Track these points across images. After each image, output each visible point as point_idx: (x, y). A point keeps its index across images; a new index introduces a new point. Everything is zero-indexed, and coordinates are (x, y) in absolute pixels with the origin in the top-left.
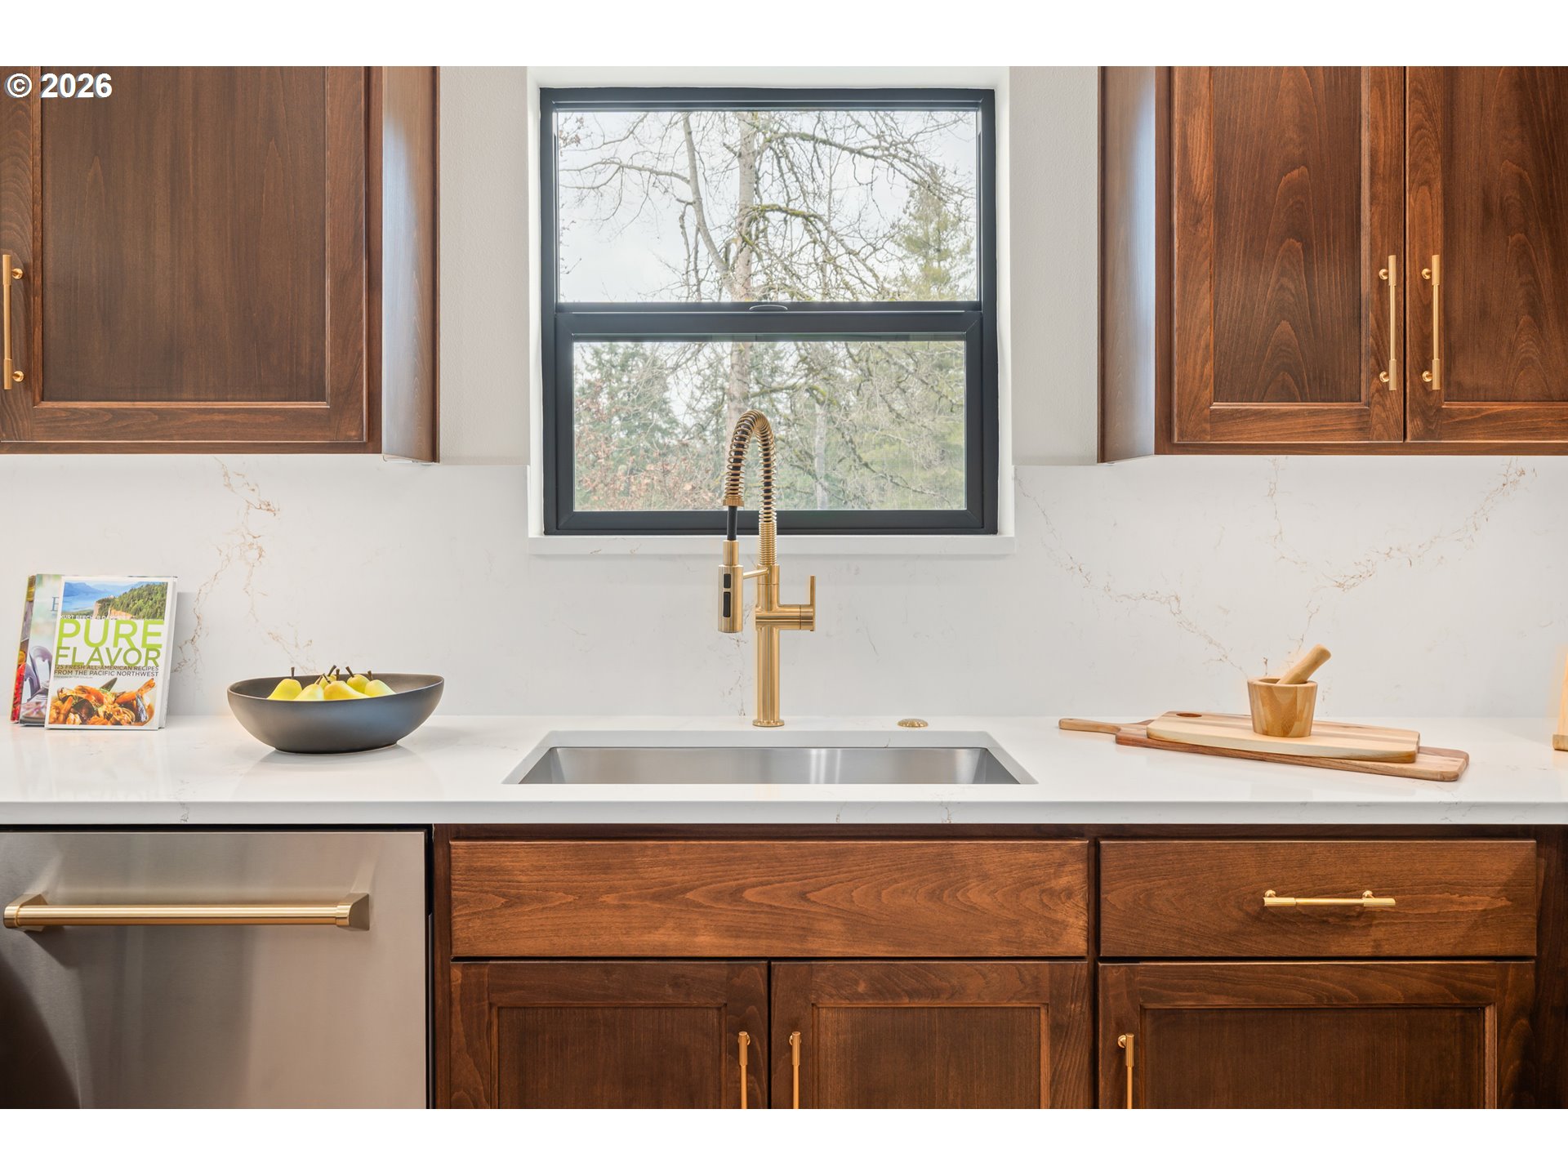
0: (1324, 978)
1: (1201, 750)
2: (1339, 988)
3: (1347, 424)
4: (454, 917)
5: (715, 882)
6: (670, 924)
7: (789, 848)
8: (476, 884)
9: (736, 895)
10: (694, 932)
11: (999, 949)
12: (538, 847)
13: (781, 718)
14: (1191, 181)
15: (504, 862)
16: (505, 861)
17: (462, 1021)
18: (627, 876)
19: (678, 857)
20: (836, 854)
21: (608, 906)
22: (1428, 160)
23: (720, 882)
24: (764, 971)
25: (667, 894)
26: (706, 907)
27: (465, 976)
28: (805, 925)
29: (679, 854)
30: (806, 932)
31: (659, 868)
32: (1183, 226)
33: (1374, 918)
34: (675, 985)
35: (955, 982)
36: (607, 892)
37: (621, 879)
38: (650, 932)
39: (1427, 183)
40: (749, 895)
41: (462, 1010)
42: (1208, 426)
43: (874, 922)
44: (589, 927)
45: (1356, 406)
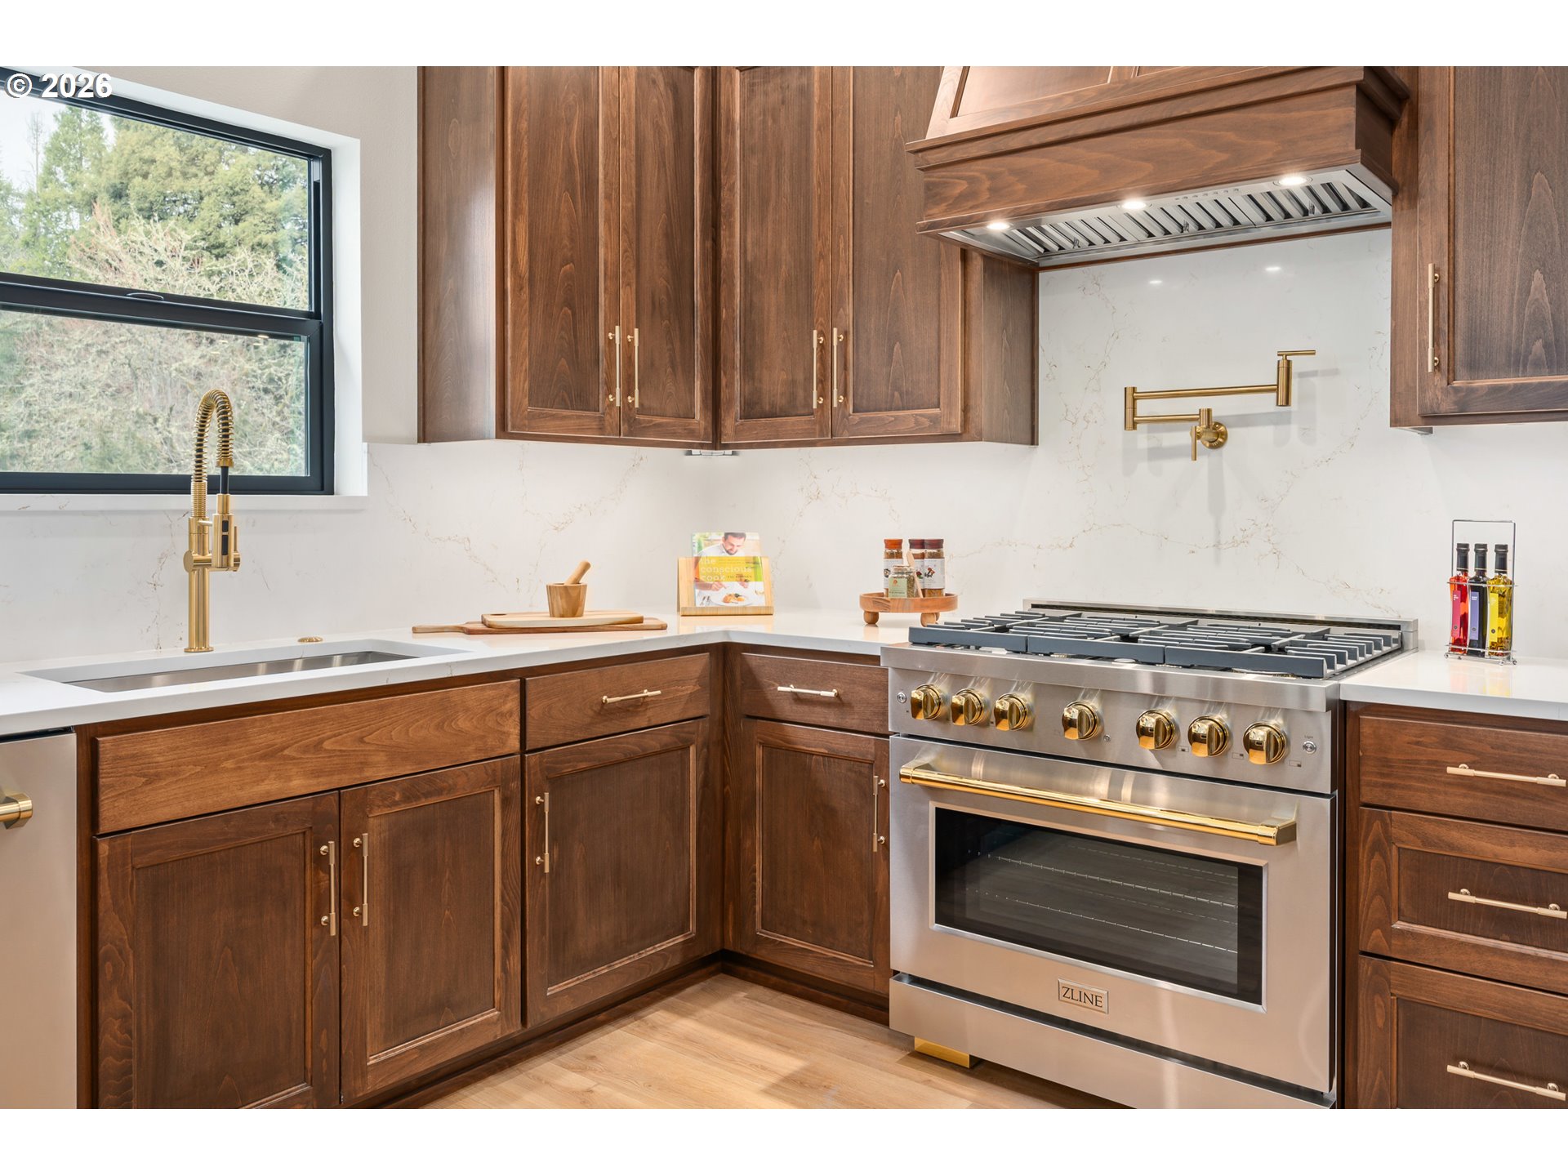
0: (628, 743)
1: (527, 631)
2: (634, 747)
3: (594, 425)
4: (103, 801)
5: (304, 740)
6: (273, 776)
7: (353, 707)
8: (120, 770)
9: (317, 746)
10: (289, 779)
11: (474, 756)
12: (172, 732)
13: (210, 645)
14: (518, 262)
15: (145, 748)
16: (147, 748)
17: (109, 885)
18: (241, 744)
19: (278, 725)
20: (382, 707)
21: (226, 770)
22: (630, 271)
23: (307, 739)
24: (337, 798)
25: (271, 754)
26: (298, 759)
27: (112, 848)
28: (363, 760)
29: (278, 722)
30: (364, 765)
31: (265, 735)
32: (513, 290)
33: (648, 705)
34: (277, 820)
35: (451, 782)
36: (227, 759)
37: (236, 748)
38: (258, 785)
39: (629, 284)
40: (327, 745)
41: (108, 876)
42: (526, 422)
43: (404, 750)
44: (212, 789)
45: (598, 414)
